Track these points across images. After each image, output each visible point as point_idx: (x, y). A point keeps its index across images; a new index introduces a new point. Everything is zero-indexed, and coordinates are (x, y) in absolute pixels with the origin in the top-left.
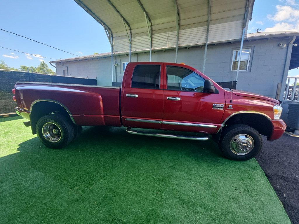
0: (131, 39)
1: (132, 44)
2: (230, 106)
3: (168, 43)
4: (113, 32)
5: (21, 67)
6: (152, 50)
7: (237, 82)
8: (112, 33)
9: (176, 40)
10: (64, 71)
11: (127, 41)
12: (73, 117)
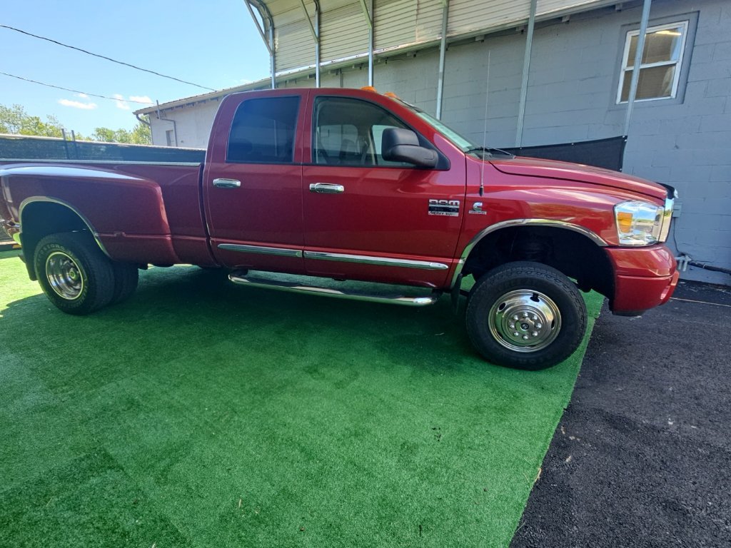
0: (319, 28)
1: (322, 43)
2: (477, 204)
3: (417, 29)
4: (273, 11)
5: (98, 130)
6: (376, 54)
7: (626, 137)
8: (271, 17)
9: (441, 16)
10: (168, 133)
11: (306, 35)
12: (101, 239)
